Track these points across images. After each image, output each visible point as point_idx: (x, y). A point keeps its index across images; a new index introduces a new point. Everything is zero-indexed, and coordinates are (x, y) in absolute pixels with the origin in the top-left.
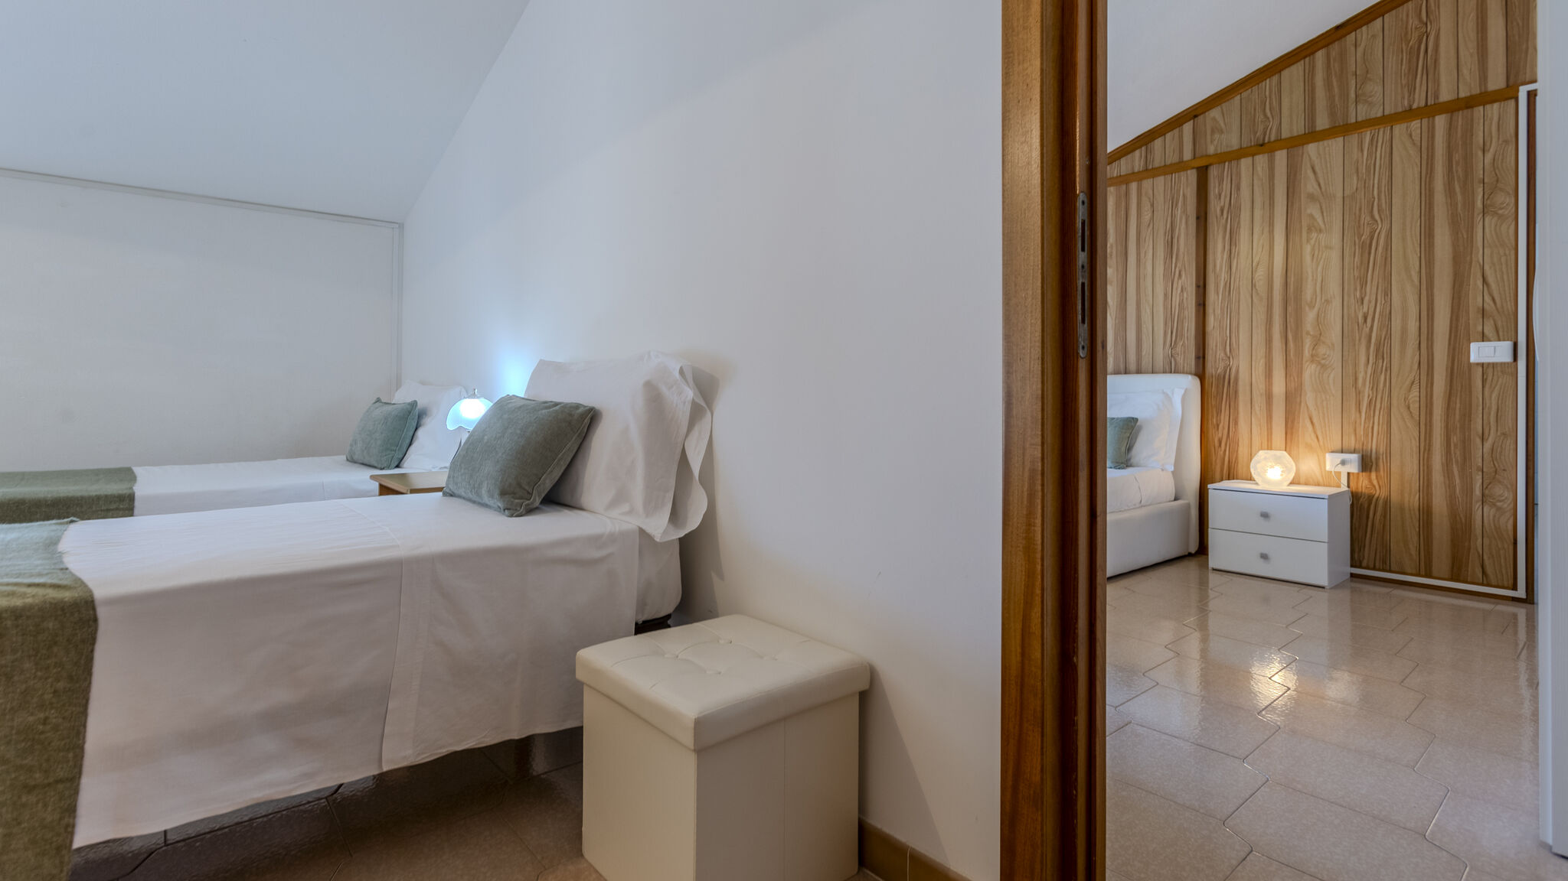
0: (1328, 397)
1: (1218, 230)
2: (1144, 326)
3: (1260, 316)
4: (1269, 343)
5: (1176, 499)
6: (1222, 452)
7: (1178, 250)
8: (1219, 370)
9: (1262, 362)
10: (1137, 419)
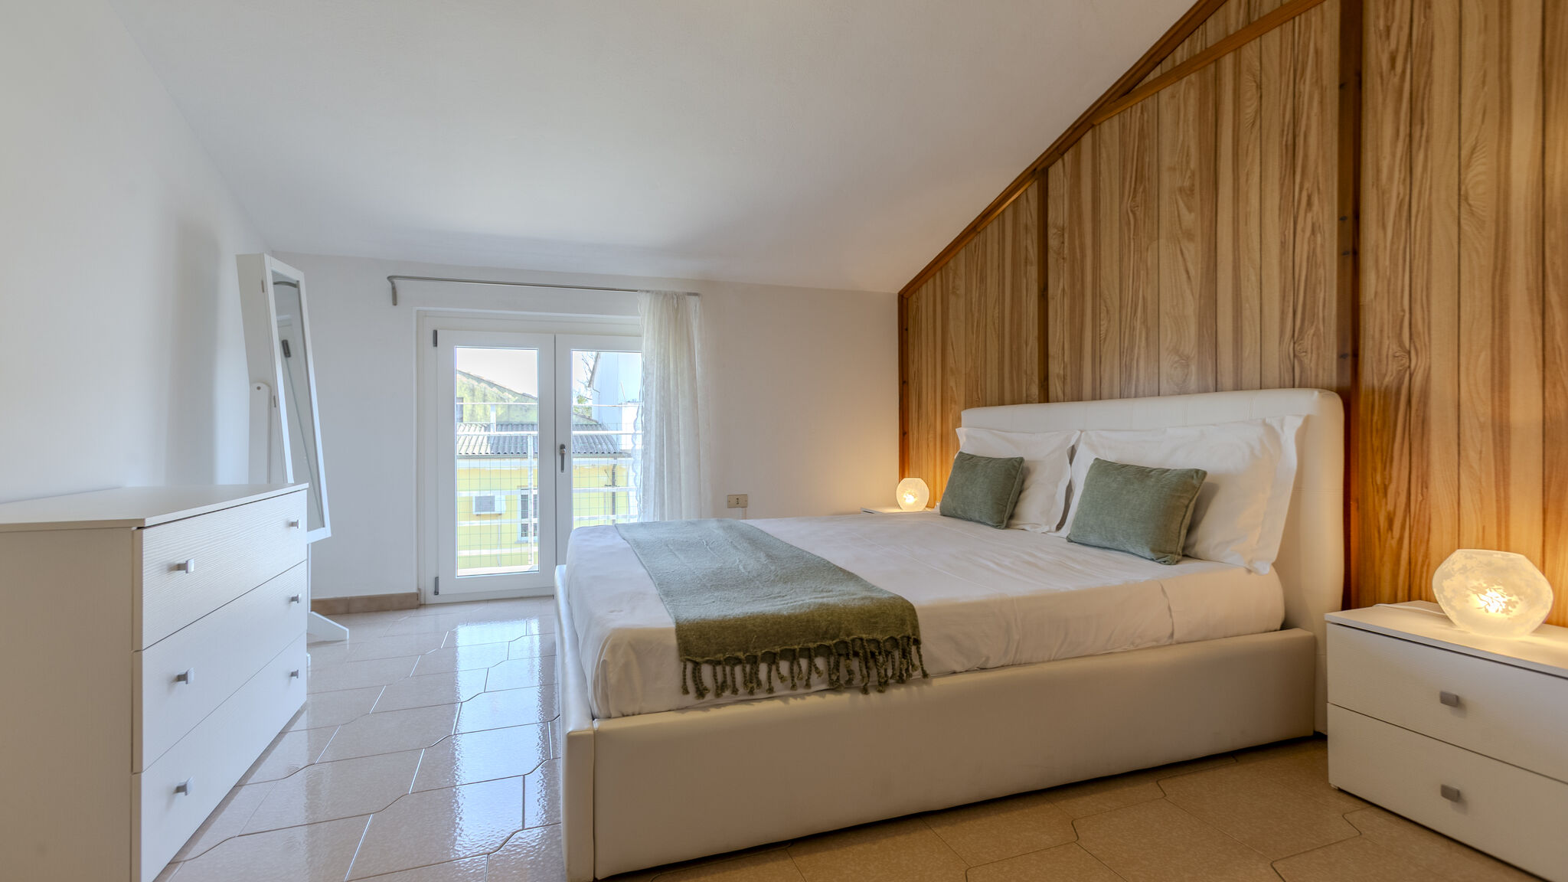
1: (1384, 100)
2: (1245, 306)
3: (1479, 262)
4: (1501, 317)
5: (1285, 626)
6: (1394, 543)
7: (1306, 156)
8: (1387, 379)
9: (1484, 357)
10: (1205, 473)
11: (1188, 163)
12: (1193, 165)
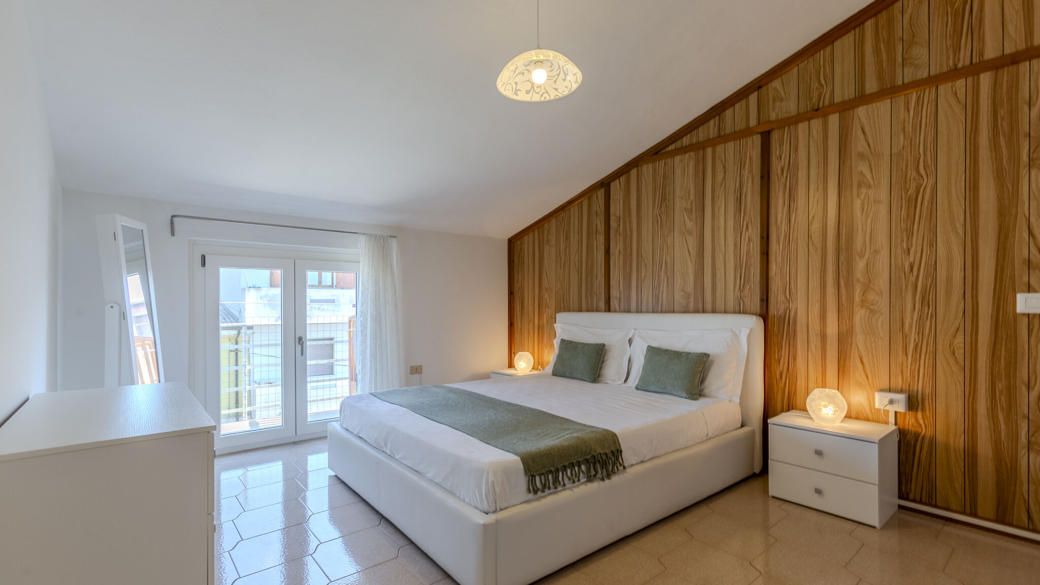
0: (877, 340)
1: (779, 187)
2: (718, 272)
3: (815, 265)
4: (824, 289)
5: (742, 426)
6: (783, 385)
7: (745, 205)
8: (780, 312)
9: (817, 306)
10: (709, 355)
11: (689, 196)
12: (692, 197)
